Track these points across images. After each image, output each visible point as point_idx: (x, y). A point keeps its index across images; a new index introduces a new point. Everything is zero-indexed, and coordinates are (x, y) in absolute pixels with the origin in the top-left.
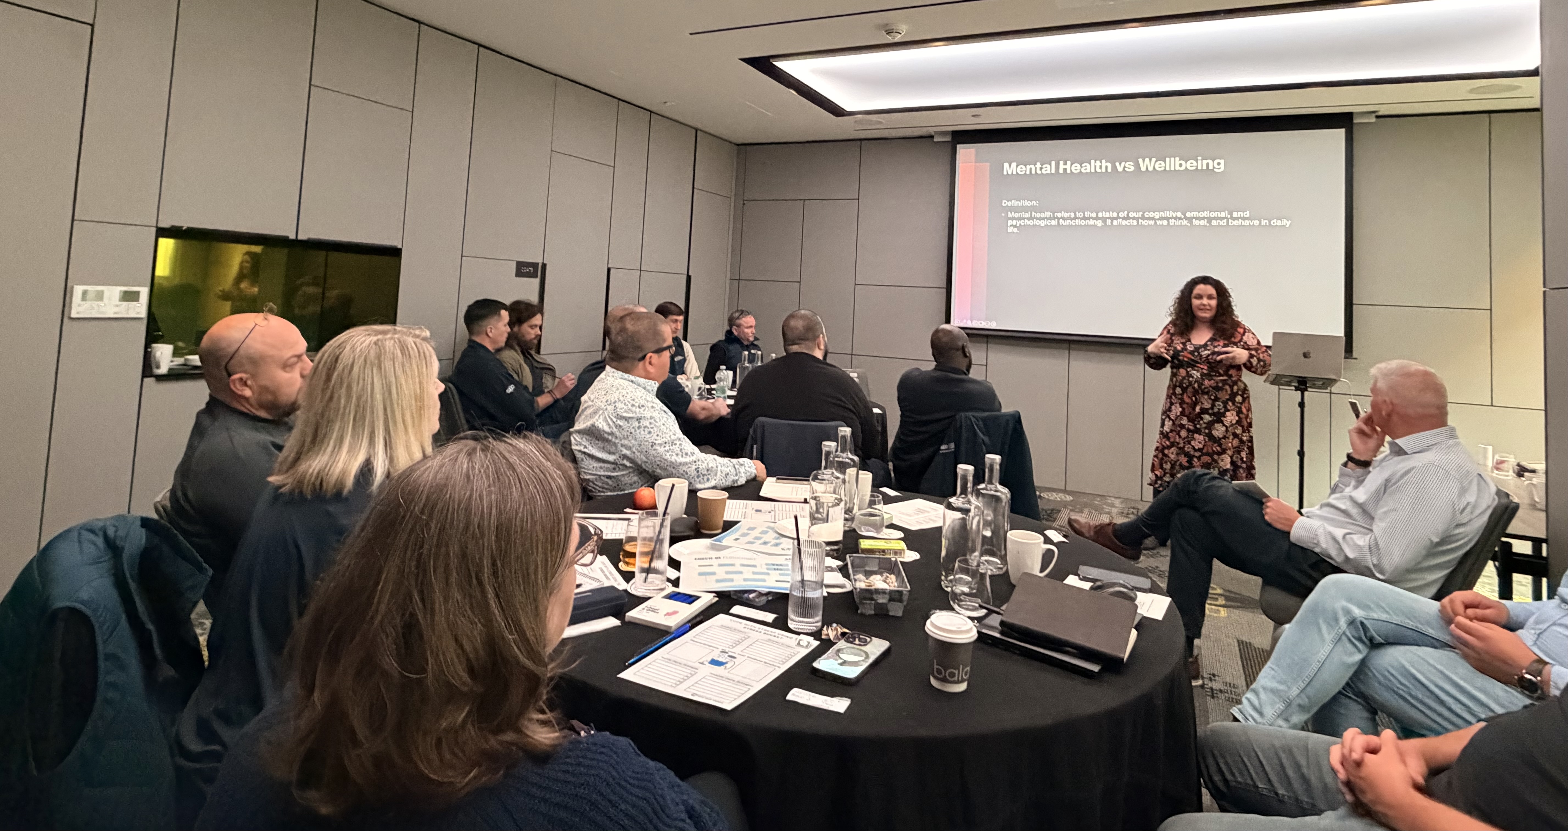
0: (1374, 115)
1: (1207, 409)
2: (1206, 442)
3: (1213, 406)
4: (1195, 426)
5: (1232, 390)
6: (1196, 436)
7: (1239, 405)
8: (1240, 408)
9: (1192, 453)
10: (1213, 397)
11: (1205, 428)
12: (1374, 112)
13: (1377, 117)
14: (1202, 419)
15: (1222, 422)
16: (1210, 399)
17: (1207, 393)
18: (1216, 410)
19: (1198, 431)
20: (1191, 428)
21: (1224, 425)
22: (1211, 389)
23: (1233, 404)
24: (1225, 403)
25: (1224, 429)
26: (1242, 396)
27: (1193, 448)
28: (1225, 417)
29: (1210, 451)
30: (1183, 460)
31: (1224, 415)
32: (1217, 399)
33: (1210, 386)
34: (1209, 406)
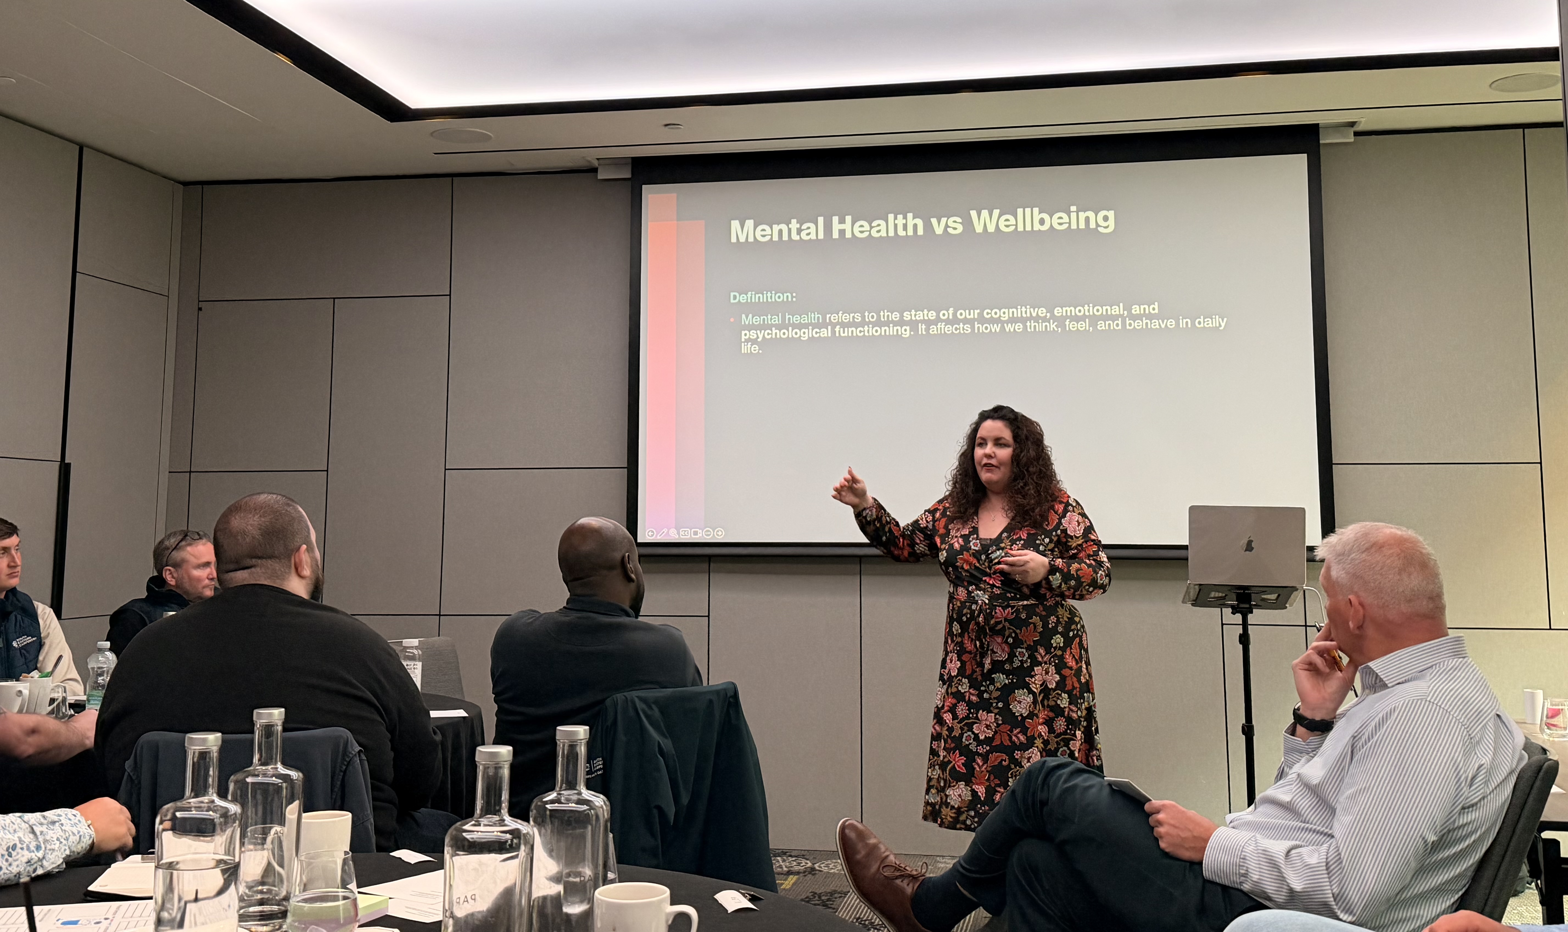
0: (1351, 131)
1: (1003, 663)
2: (998, 725)
3: (1012, 656)
4: (980, 695)
5: (1045, 625)
6: (982, 714)
7: (1059, 653)
8: (1061, 658)
9: (973, 747)
10: (1010, 640)
11: (998, 699)
12: (1352, 124)
13: (1357, 134)
14: (993, 682)
15: (1026, 686)
16: (1006, 642)
17: (1001, 633)
18: (1017, 664)
19: (986, 706)
20: (974, 698)
21: (1030, 691)
22: (1007, 624)
23: (1048, 652)
24: (1032, 649)
25: (1030, 699)
26: (1064, 635)
27: (976, 736)
28: (1032, 677)
29: (1007, 743)
30: (958, 761)
31: (1029, 672)
32: (1017, 643)
33: (1006, 620)
34: (1005, 656)
